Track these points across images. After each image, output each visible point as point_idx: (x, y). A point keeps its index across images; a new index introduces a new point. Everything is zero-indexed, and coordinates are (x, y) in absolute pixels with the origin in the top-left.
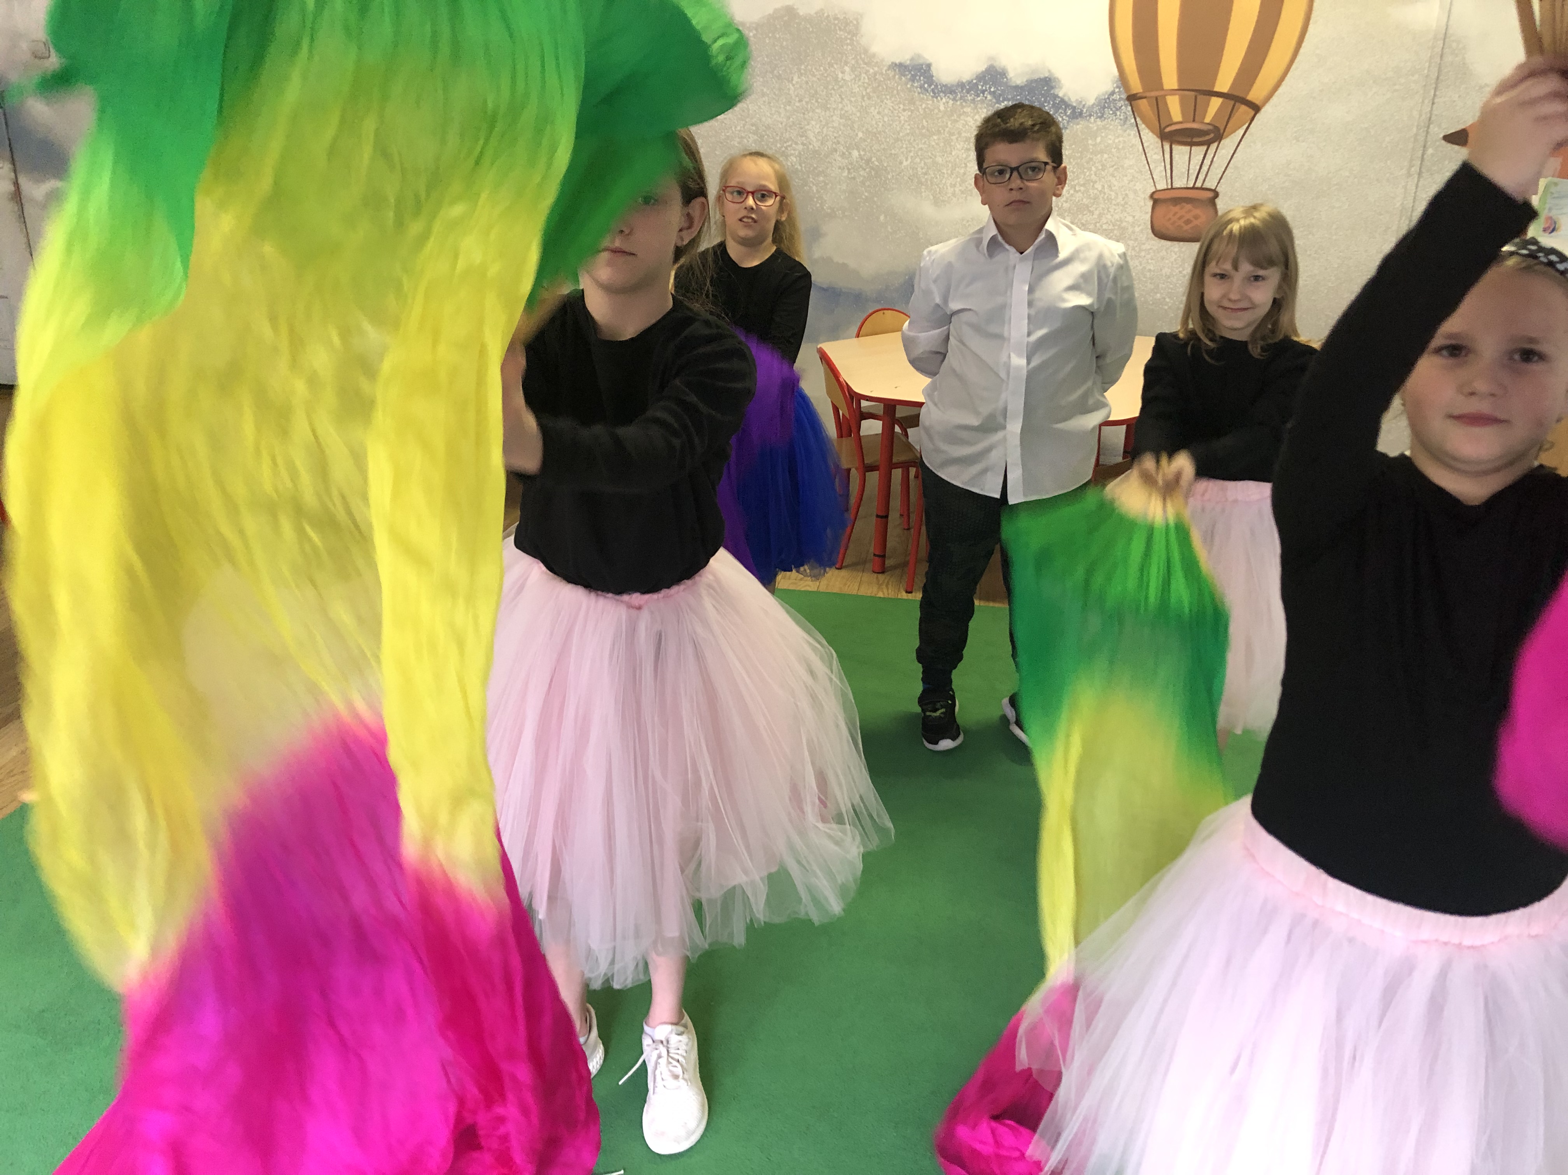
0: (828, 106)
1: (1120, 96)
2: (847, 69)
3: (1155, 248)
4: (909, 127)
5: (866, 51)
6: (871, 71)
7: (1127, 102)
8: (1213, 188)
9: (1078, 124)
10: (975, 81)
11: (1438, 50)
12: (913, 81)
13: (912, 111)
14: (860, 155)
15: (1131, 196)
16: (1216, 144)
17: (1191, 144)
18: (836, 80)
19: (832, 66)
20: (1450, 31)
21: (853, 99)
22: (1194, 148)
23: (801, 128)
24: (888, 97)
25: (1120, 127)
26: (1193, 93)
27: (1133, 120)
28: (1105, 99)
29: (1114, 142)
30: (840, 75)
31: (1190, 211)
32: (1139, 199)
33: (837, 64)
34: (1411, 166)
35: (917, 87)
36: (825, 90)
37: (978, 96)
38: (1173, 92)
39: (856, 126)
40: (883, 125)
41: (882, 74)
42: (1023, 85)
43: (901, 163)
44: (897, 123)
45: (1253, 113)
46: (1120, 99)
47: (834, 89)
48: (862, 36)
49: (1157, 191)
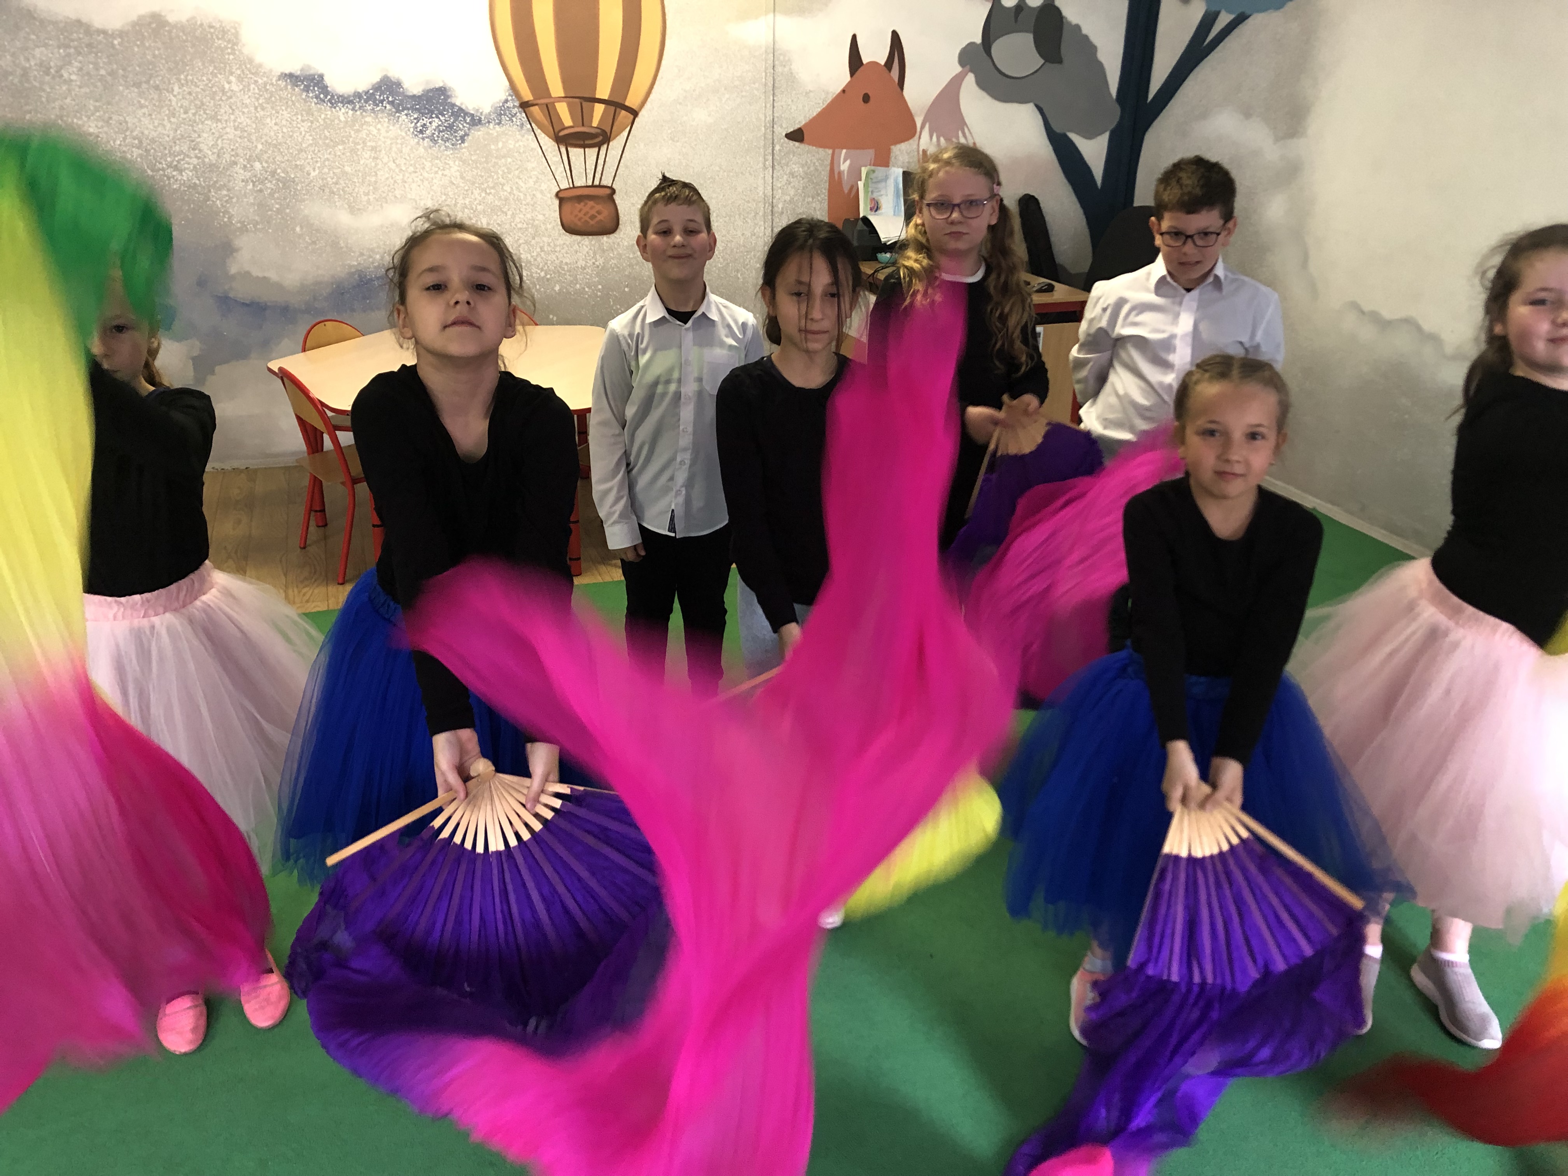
0: (219, 117)
1: (513, 103)
2: (232, 78)
3: (568, 243)
4: (311, 138)
5: (251, 61)
6: (260, 81)
7: (520, 109)
8: (610, 185)
9: (479, 130)
10: (371, 91)
11: (770, 62)
12: (308, 92)
13: (312, 122)
14: (263, 167)
15: (539, 195)
16: (605, 146)
17: (584, 146)
18: (224, 92)
19: (217, 77)
20: (777, 46)
21: (246, 110)
22: (586, 149)
23: (193, 141)
24: (283, 108)
25: (518, 133)
26: (577, 100)
27: (529, 126)
28: (500, 107)
29: (514, 146)
30: (227, 86)
31: (592, 208)
32: (545, 198)
33: (221, 74)
34: (765, 160)
35: (312, 98)
36: (212, 102)
37: (378, 105)
38: (560, 99)
39: (253, 138)
40: (282, 136)
41: (272, 84)
42: (420, 94)
43: (309, 174)
44: (298, 134)
45: (632, 117)
46: (514, 107)
47: (222, 100)
48: (244, 45)
49: (561, 190)
